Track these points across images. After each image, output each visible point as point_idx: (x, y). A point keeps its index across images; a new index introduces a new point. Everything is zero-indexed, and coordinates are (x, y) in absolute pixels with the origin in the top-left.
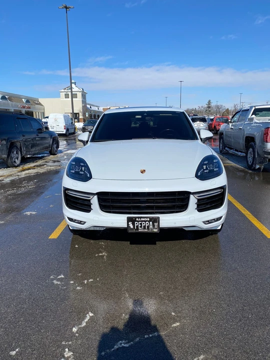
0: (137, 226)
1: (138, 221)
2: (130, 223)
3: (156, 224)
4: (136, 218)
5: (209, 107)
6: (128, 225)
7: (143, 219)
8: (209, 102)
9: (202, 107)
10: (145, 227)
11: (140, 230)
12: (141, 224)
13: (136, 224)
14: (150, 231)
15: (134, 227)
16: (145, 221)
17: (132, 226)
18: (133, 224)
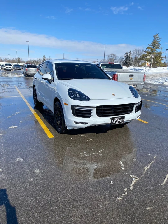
0: (115, 122)
1: (116, 119)
2: (113, 121)
3: (123, 120)
4: (115, 117)
5: (44, 60)
6: (111, 121)
7: (118, 118)
8: (44, 57)
9: (39, 59)
10: (118, 121)
11: (117, 123)
12: (117, 120)
13: (115, 120)
14: (120, 124)
15: (114, 122)
16: (119, 119)
17: (113, 122)
18: (114, 121)
